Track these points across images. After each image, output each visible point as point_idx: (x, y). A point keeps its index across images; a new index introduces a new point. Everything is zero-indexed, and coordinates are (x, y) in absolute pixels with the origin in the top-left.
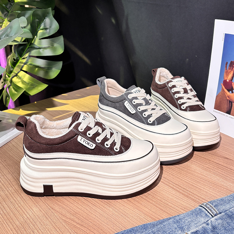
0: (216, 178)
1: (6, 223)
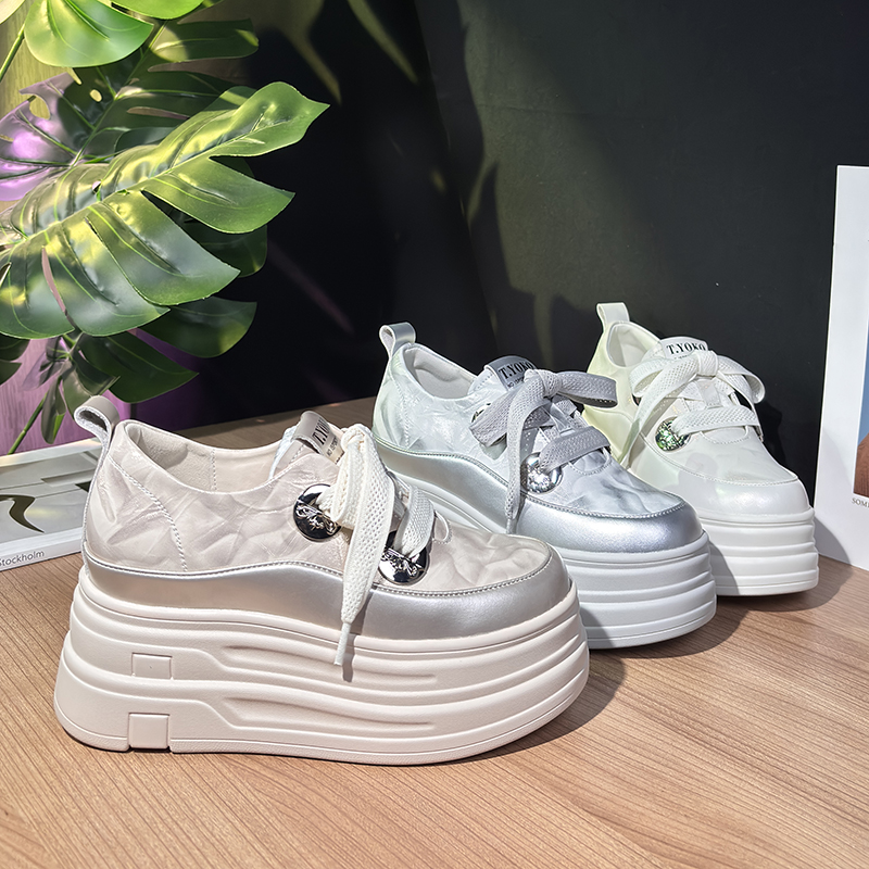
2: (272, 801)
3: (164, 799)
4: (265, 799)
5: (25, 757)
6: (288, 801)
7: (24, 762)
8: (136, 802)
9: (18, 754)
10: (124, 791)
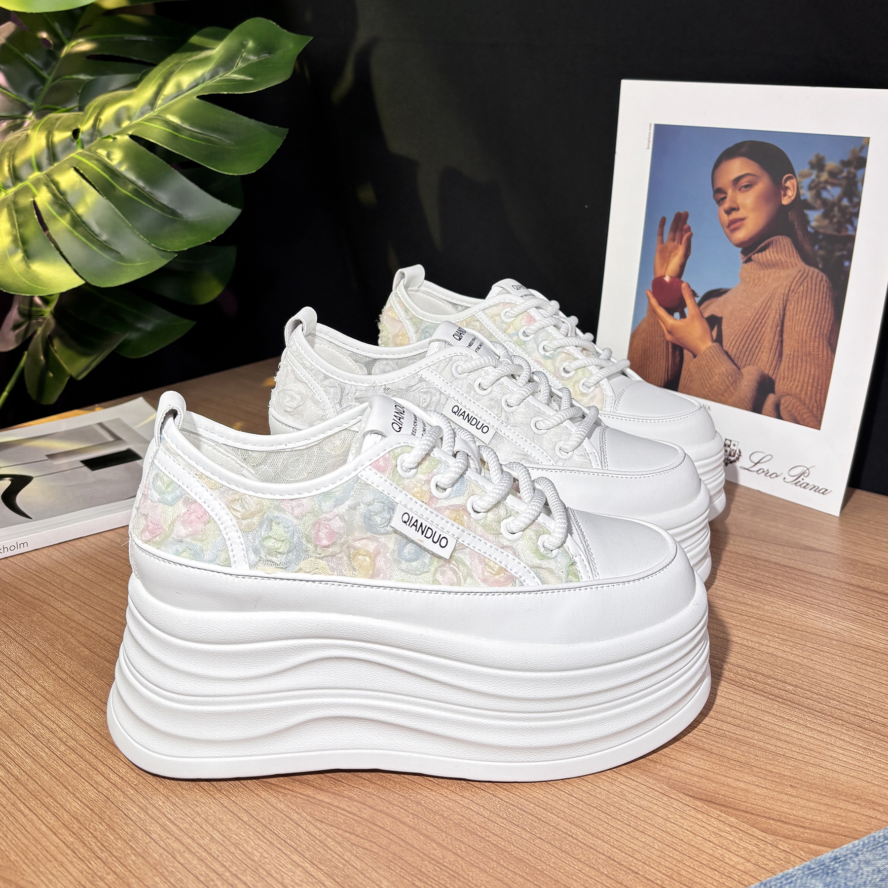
0: (792, 611)
1: (27, 811)
2: (340, 832)
3: (213, 847)
4: (331, 830)
5: (31, 816)
6: (359, 831)
7: (31, 821)
8: (181, 856)
9: (22, 813)
10: (162, 844)
